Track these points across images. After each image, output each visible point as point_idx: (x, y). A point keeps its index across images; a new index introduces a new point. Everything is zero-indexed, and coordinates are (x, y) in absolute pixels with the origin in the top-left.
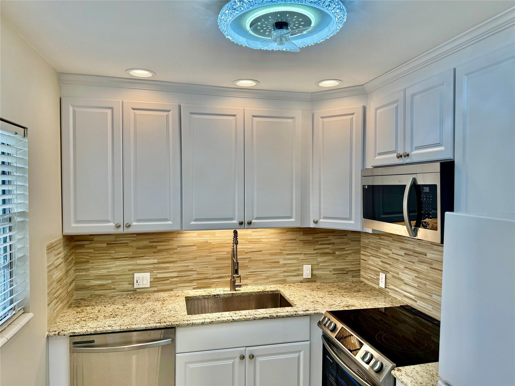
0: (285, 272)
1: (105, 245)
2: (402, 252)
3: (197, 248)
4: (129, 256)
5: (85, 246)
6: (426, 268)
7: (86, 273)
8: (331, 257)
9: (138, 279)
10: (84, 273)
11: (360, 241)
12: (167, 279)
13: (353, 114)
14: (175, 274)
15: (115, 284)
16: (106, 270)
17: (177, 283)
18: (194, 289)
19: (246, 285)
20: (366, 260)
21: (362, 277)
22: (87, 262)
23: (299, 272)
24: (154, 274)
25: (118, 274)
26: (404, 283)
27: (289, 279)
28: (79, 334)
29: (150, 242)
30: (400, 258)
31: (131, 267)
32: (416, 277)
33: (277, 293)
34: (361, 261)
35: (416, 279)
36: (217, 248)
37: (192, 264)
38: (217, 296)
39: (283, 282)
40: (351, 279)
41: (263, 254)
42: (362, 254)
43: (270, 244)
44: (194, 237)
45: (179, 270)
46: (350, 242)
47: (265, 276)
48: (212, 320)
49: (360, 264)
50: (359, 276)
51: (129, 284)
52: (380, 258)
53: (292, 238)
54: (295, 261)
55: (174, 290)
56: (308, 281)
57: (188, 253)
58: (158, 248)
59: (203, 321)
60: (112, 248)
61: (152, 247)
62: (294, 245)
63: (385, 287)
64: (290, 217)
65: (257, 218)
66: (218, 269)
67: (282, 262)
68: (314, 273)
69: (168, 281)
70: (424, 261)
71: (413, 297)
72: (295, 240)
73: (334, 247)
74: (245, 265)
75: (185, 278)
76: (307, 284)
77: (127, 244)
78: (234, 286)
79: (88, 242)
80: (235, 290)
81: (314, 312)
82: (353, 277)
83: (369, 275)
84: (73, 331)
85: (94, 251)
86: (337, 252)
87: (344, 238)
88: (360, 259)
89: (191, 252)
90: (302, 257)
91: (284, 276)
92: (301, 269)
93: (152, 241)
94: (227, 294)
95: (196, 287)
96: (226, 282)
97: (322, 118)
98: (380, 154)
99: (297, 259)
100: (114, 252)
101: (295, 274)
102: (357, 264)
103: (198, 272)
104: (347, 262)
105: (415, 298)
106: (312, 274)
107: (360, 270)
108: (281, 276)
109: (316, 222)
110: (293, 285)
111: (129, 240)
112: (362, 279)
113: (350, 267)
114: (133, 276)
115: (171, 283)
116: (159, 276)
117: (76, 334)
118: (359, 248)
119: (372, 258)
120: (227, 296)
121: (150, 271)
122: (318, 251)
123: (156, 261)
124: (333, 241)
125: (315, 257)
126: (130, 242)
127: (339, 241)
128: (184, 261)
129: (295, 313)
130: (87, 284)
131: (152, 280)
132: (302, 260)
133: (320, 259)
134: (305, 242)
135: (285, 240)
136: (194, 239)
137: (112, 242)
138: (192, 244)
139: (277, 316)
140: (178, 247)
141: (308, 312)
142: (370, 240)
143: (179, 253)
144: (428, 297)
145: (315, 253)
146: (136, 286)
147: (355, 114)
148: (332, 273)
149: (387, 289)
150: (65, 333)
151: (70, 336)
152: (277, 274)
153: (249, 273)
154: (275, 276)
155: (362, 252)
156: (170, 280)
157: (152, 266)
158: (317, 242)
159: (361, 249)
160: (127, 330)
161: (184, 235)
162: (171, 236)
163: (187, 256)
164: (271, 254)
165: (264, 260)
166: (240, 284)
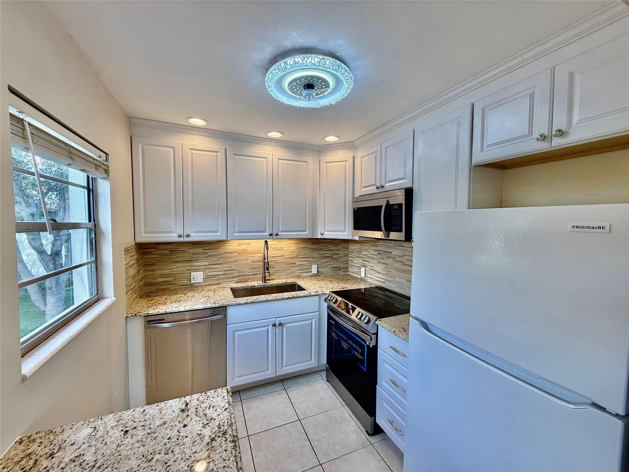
0: (299, 270)
1: (168, 252)
2: (376, 253)
3: (238, 254)
4: (187, 260)
5: (152, 252)
6: (391, 261)
7: (153, 273)
8: (330, 259)
9: (194, 276)
10: (152, 273)
11: (348, 248)
12: (216, 276)
13: (347, 161)
14: (222, 273)
15: (177, 280)
16: (169, 270)
17: (223, 279)
18: (235, 283)
19: (273, 279)
20: (352, 261)
21: (349, 272)
22: (154, 264)
23: (309, 270)
24: (206, 273)
25: (179, 273)
26: (377, 272)
27: (302, 275)
28: (152, 314)
29: (202, 250)
30: (375, 257)
31: (188, 268)
32: (385, 267)
33: (295, 283)
34: (349, 261)
35: (385, 269)
36: (252, 254)
37: (234, 265)
38: (253, 287)
39: (299, 277)
40: (342, 273)
41: (285, 258)
42: (349, 257)
43: (290, 251)
44: (235, 246)
45: (225, 270)
46: (343, 249)
47: (286, 273)
48: (253, 301)
49: (348, 263)
50: (348, 271)
51: (187, 280)
52: (361, 258)
53: (305, 247)
54: (307, 263)
55: (221, 284)
56: (315, 275)
57: (231, 258)
58: (209, 254)
59: (246, 301)
60: (173, 253)
61: (204, 253)
62: (306, 251)
63: (365, 276)
64: (305, 231)
65: (282, 232)
66: (253, 269)
67: (298, 263)
68: (319, 270)
69: (217, 278)
70: (390, 257)
71: (383, 280)
72: (307, 248)
73: (332, 253)
74: (272, 265)
75: (229, 275)
76: (314, 277)
77: (185, 251)
78: (265, 280)
79: (154, 250)
80: (266, 283)
81: (322, 292)
82: (343, 272)
83: (355, 270)
84: (147, 313)
85: (159, 256)
86: (334, 256)
87: (338, 247)
88: (348, 260)
89: (234, 257)
90: (311, 259)
91: (299, 273)
92: (310, 268)
93: (204, 249)
94: (260, 285)
95: (237, 281)
96: (259, 278)
97: (326, 163)
98: (364, 187)
99: (308, 261)
100: (175, 257)
101: (307, 271)
102: (346, 264)
103: (238, 271)
104: (340, 262)
105: (384, 281)
106: (318, 271)
107: (348, 267)
108: (297, 273)
109: (322, 234)
110: (305, 278)
111: (186, 248)
112: (349, 273)
113: (342, 266)
114: (190, 274)
115: (219, 279)
116: (210, 274)
117: (149, 314)
118: (348, 253)
119: (356, 258)
120: (260, 287)
121: (203, 270)
122: (322, 255)
123: (207, 263)
124: (332, 248)
125: (320, 260)
126: (188, 249)
127: (335, 248)
128: (228, 263)
129: (309, 294)
130: (154, 281)
131: (205, 277)
132: (311, 261)
133: (323, 261)
134: (313, 249)
135: (300, 248)
136: (235, 247)
137: (173, 250)
138: (234, 251)
139: (297, 296)
140: (224, 253)
141: (318, 293)
142: (355, 247)
143: (224, 257)
144: (393, 279)
145: (320, 257)
146: (192, 282)
147: (348, 161)
148: (331, 270)
149: (366, 277)
150: (141, 314)
151: (145, 316)
152: (294, 272)
153: (275, 271)
154: (293, 273)
155: (350, 256)
156: (218, 277)
157: (204, 267)
158: (321, 249)
159: (349, 254)
160: (190, 310)
161: (228, 245)
162: (218, 245)
163: (230, 260)
164: (290, 258)
165: (286, 262)
166: (269, 278)
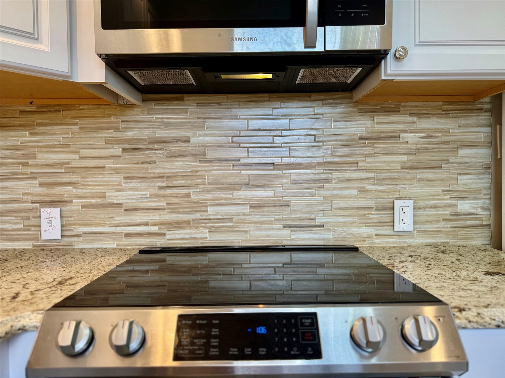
2: (117, 150)
26: (125, 210)
30: (109, 164)
32: (160, 188)
35: (161, 192)
63: (62, 236)
70: (182, 154)
71: (155, 229)
149: (66, 240)
